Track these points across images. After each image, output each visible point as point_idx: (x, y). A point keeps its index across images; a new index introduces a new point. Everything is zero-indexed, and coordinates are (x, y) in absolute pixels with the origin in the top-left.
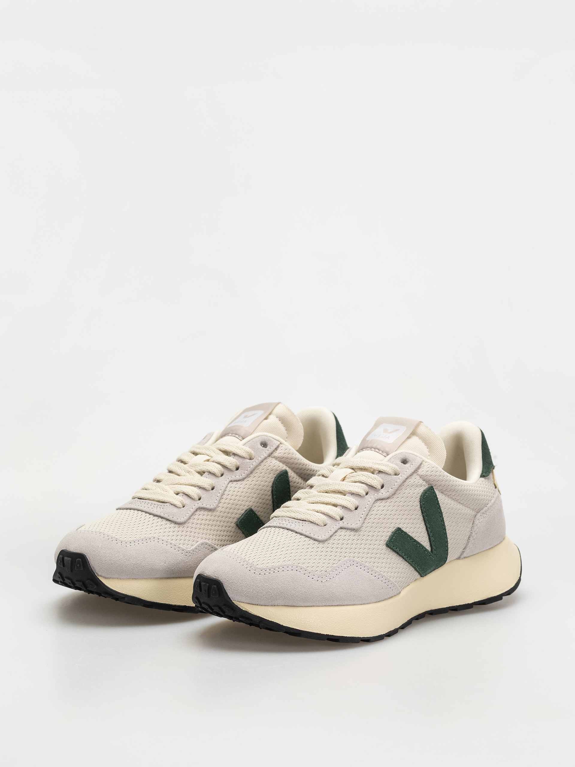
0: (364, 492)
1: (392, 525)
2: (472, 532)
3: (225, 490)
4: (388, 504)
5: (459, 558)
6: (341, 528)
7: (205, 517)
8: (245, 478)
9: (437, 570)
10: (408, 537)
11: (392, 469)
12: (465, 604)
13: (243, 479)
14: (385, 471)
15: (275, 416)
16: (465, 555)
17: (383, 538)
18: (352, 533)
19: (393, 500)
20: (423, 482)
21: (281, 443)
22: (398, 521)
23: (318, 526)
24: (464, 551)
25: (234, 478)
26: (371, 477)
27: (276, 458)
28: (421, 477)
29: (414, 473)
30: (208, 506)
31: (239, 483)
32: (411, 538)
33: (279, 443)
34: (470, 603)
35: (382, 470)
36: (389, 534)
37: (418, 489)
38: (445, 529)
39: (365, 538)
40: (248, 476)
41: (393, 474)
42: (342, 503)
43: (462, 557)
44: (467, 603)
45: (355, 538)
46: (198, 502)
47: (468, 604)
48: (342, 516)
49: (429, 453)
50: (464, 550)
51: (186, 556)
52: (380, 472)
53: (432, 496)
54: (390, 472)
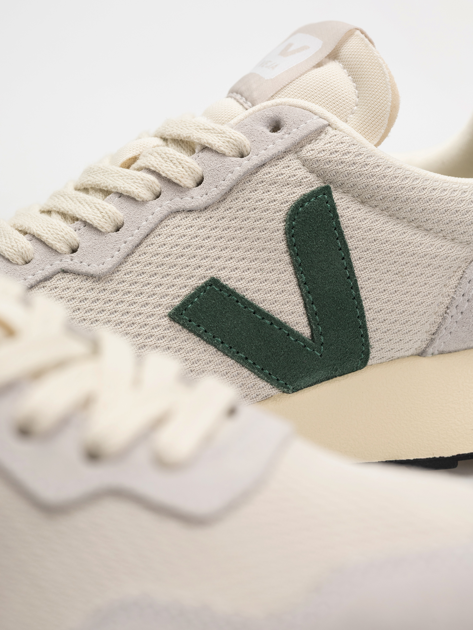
0: (145, 191)
1: (200, 272)
2: (455, 296)
4: (200, 222)
5: (422, 354)
6: (64, 271)
9: (338, 378)
10: (237, 302)
11: (228, 142)
12: (431, 457)
14: (212, 146)
16: (438, 345)
17: (166, 301)
18: (88, 284)
19: (220, 212)
20: (308, 174)
22: (218, 263)
23: (9, 265)
24: (434, 339)
26: (172, 159)
28: (305, 162)
29: (286, 152)
32: (248, 304)
34: (446, 455)
35: (208, 143)
36: (186, 292)
37: (286, 190)
38: (355, 287)
39: (116, 297)
41: (231, 154)
42: (84, 215)
43: (430, 350)
44: (438, 456)
45: (92, 295)
47: (440, 457)
48: (75, 244)
49: (357, 99)
50: (433, 337)
52: (205, 148)
53: (321, 210)
54: (222, 149)
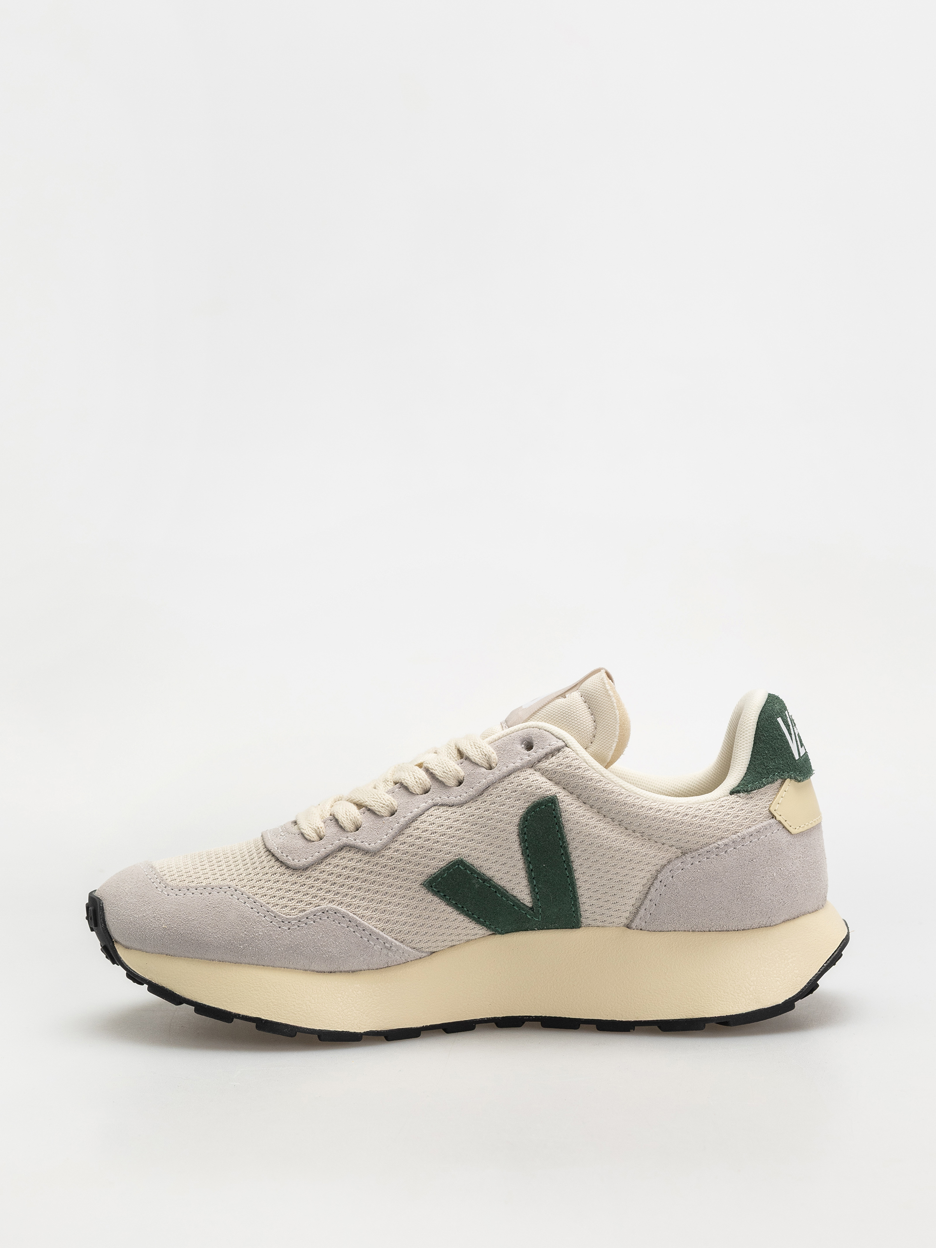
3: (414, 819)
7: (352, 864)
8: (466, 802)
13: (461, 805)
15: (580, 693)
21: (566, 746)
25: (445, 799)
27: (544, 773)
30: (366, 845)
31: (451, 809)
33: (563, 744)
40: (473, 799)
46: (348, 835)
51: (280, 929)
